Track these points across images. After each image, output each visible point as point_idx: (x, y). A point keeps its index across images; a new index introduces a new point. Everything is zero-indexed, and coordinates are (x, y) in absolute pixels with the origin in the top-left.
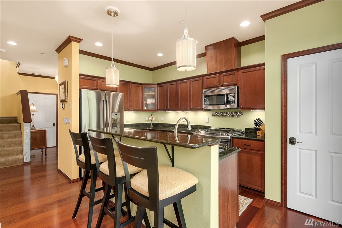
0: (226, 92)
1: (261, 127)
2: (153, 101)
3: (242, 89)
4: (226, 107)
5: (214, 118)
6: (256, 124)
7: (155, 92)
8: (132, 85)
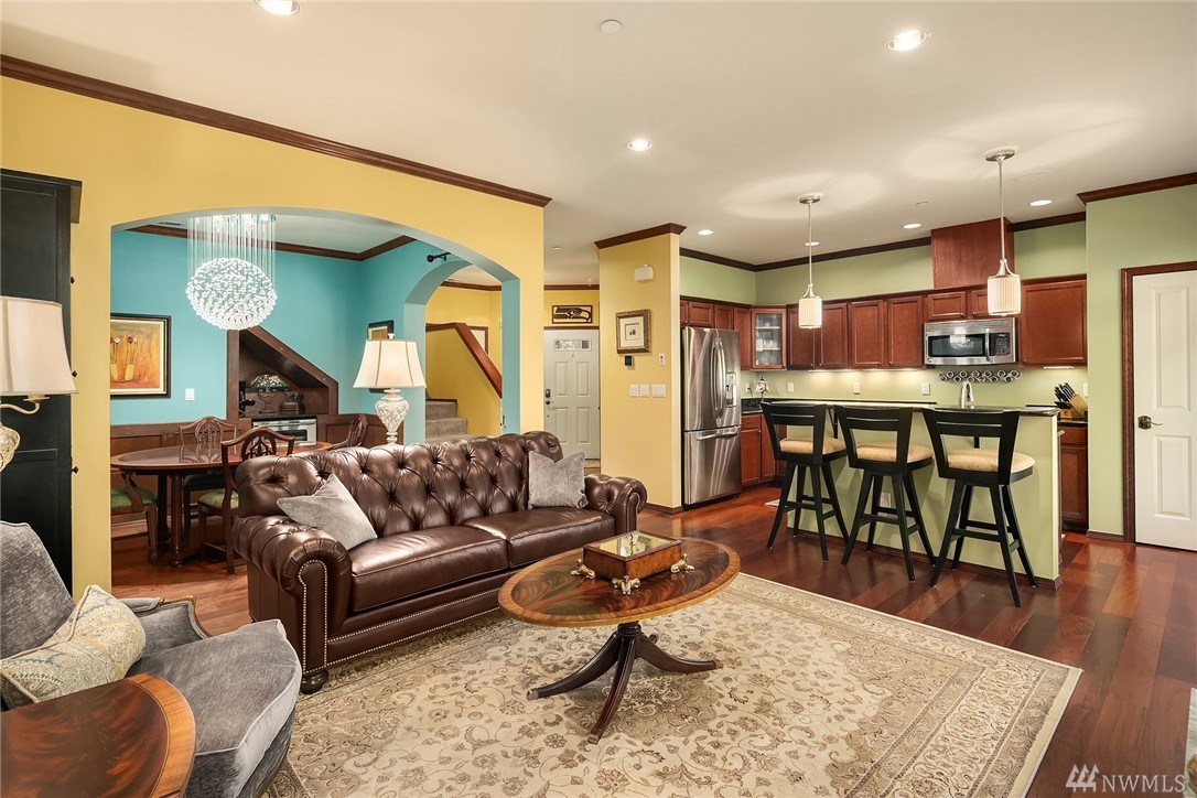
0: (988, 331)
1: (1071, 402)
2: (773, 346)
3: (1024, 324)
4: (988, 360)
5: (946, 384)
6: (1059, 395)
7: (780, 325)
8: (736, 309)
